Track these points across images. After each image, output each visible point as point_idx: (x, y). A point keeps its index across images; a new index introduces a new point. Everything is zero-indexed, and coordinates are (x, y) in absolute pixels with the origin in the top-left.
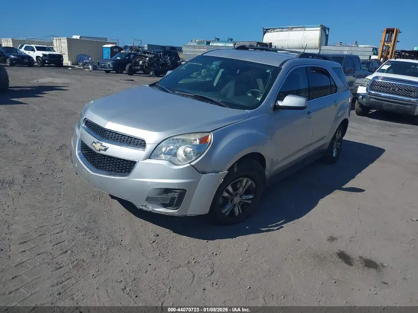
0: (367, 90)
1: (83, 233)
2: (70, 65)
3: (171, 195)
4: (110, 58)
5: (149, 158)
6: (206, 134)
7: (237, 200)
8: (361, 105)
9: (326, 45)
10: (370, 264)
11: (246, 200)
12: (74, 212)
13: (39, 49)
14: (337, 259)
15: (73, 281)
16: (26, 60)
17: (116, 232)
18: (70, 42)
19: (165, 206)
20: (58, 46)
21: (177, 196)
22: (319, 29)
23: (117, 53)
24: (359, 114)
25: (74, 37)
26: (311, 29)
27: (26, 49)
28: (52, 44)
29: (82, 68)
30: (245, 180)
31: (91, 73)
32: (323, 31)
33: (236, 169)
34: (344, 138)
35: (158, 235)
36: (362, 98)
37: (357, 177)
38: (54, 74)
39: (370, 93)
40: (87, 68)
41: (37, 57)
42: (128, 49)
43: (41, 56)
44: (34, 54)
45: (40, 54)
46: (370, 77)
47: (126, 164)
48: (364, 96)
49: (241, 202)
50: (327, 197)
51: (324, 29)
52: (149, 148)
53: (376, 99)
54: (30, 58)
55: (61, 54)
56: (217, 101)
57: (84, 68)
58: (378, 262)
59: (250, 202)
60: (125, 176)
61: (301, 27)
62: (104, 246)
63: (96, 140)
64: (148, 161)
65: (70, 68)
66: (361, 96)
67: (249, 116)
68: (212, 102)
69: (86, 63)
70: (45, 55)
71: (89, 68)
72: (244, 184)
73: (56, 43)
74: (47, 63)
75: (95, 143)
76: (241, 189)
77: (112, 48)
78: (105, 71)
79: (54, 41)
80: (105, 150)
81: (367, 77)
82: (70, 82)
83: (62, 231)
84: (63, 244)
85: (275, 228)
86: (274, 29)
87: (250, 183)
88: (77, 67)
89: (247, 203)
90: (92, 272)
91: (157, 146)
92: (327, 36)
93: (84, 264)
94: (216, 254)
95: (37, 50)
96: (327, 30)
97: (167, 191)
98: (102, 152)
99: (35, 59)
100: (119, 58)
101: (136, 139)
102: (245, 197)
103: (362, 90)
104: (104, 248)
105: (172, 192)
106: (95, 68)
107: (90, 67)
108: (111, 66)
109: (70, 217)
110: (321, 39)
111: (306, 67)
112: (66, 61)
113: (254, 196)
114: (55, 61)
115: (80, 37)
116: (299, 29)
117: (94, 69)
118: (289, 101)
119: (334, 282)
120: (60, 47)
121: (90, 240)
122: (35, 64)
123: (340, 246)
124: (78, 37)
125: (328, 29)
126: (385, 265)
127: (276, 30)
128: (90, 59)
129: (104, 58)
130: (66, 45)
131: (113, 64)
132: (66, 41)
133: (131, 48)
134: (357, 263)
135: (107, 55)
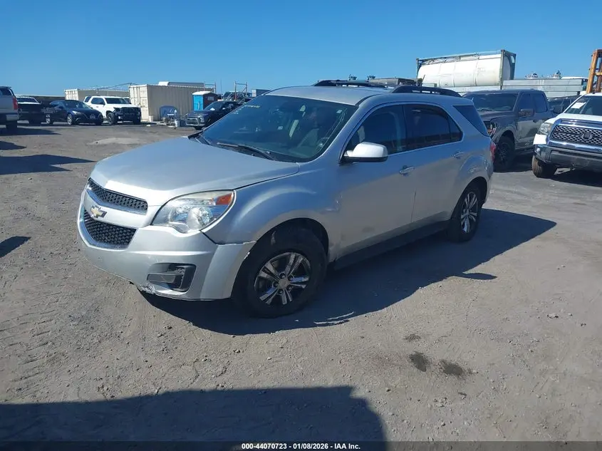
0: (547, 140)
1: (74, 323)
2: (150, 121)
3: (177, 272)
4: (202, 109)
5: (151, 224)
6: (228, 193)
7: (283, 283)
8: (540, 163)
9: (512, 78)
10: (453, 370)
11: (297, 283)
12: (75, 298)
13: (110, 101)
14: (408, 363)
15: (42, 376)
16: (93, 117)
17: (119, 322)
18: (152, 90)
19: (172, 286)
20: (136, 96)
21: (183, 274)
22: (500, 56)
23: (211, 102)
24: (538, 175)
25: (161, 84)
26: (488, 57)
27: (95, 101)
28: (128, 94)
29: (165, 124)
30: (293, 256)
31: (175, 131)
32: (506, 58)
33: (273, 240)
34: (484, 206)
35: (171, 328)
36: (540, 152)
37: (492, 260)
38: (126, 133)
39: (551, 144)
40: (172, 125)
41: (108, 112)
42: (229, 97)
43: (112, 110)
44: (103, 109)
45: (111, 107)
46: (552, 121)
47: (126, 233)
48: (543, 148)
49: (290, 286)
50: (433, 285)
51: (507, 56)
52: (151, 211)
53: (560, 152)
54: (97, 113)
55: (139, 107)
56: (263, 152)
57: (168, 125)
58: (465, 368)
59: (304, 286)
60: (124, 248)
61: (472, 55)
62: (95, 339)
63: (95, 204)
64: (150, 228)
65: (149, 125)
66: (538, 149)
67: (299, 170)
68: (257, 154)
69: (170, 117)
70: (117, 109)
71: (174, 125)
72: (291, 261)
73: (133, 93)
74: (120, 120)
75: (94, 208)
76: (288, 268)
77: (205, 96)
78: (195, 127)
79: (131, 89)
80: (103, 216)
81: (548, 121)
82: (138, 142)
83: (51, 320)
84: (46, 334)
85: (336, 322)
86: (433, 60)
87: (300, 260)
88: (158, 123)
89: (301, 288)
90: (71, 367)
91: (161, 208)
92: (513, 66)
93: (63, 358)
94: (239, 352)
95: (108, 103)
96: (512, 57)
97: (173, 266)
98: (100, 219)
99: (104, 115)
100: (213, 109)
101: (137, 200)
102: (295, 280)
103: (540, 140)
104: (96, 340)
105: (178, 268)
106: (182, 124)
107: (176, 122)
108: (202, 120)
109: (67, 303)
110: (503, 71)
111: (403, 105)
112: (146, 116)
113: (310, 279)
114: (131, 117)
115: (169, 84)
116: (471, 57)
117: (181, 126)
118: (364, 150)
119: (387, 389)
120: (139, 98)
121: (81, 332)
122: (105, 122)
123: (421, 347)
124: (165, 84)
125: (515, 56)
126: (474, 371)
127: (436, 61)
128: (176, 111)
129: (195, 109)
130: (145, 94)
131: (205, 117)
132: (146, 89)
133: (233, 96)
134: (433, 368)
135: (198, 105)
